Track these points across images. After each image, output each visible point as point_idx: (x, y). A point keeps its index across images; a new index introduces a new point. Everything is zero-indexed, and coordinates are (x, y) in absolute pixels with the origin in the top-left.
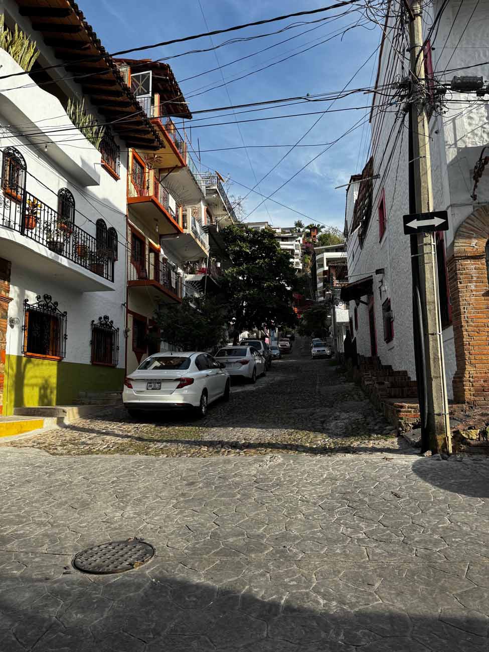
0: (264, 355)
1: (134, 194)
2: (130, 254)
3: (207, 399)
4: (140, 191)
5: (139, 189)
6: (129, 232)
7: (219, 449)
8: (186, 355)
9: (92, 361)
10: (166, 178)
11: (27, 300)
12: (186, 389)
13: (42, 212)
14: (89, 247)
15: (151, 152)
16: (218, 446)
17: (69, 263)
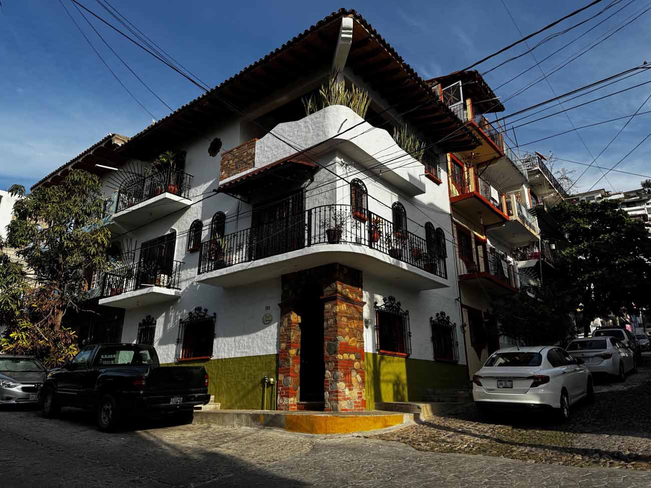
0: (629, 347)
1: (456, 193)
2: (457, 250)
3: (567, 399)
4: (461, 189)
5: (460, 188)
6: (455, 229)
7: (597, 459)
8: (535, 350)
9: (435, 358)
10: (485, 172)
11: (376, 303)
12: (542, 388)
13: (384, 226)
14: (423, 250)
15: (468, 152)
16: (595, 455)
17: (408, 267)
